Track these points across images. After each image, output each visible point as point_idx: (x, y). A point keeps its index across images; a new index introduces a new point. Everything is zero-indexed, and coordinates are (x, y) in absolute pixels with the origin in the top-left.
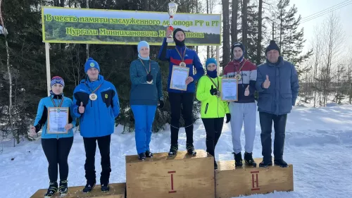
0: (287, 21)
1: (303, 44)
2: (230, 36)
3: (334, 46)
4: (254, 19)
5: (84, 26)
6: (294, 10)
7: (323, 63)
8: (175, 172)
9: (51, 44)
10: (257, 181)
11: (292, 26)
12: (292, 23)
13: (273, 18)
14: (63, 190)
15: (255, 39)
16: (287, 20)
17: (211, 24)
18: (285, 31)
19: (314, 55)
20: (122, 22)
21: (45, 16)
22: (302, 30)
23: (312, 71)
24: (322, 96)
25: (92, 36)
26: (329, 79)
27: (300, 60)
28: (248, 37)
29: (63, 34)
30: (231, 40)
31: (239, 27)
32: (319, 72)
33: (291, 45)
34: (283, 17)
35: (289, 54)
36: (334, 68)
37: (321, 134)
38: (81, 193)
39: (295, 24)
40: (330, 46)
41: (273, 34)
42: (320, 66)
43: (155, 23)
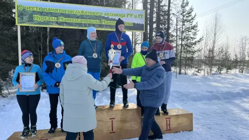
0: (187, 17)
1: (197, 33)
2: (148, 26)
3: (217, 34)
4: (165, 15)
5: (47, 14)
6: (192, 10)
7: (210, 46)
8: (114, 119)
9: (21, 26)
10: (169, 125)
11: (190, 20)
12: (190, 18)
13: (178, 14)
14: (33, 132)
15: (165, 29)
17: (138, 16)
18: (186, 24)
19: (204, 41)
20: (75, 13)
21: (18, 6)
22: (197, 23)
23: (203, 51)
24: (209, 68)
25: (53, 22)
26: (213, 57)
27: (195, 44)
29: (31, 19)
30: (148, 28)
31: (154, 20)
32: (207, 52)
33: (190, 33)
34: (184, 14)
35: (188, 39)
36: (216, 49)
37: (209, 93)
38: (47, 134)
39: (192, 19)
40: (215, 35)
41: (177, 25)
42: (208, 48)
43: (99, 14)
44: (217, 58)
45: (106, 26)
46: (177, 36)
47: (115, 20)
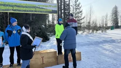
1: (82, 14)
3: (91, 15)
4: (67, 6)
6: (80, 3)
12: (79, 7)
13: (73, 6)
15: (68, 12)
16: (78, 6)
17: (54, 7)
18: (77, 10)
19: (86, 18)
20: (22, 5)
23: (85, 22)
24: (88, 31)
25: (10, 10)
26: (90, 25)
27: (82, 19)
28: (66, 12)
30: (60, 12)
31: (62, 8)
32: (87, 23)
33: (79, 14)
34: (76, 5)
35: (78, 18)
36: (91, 22)
41: (73, 11)
42: (87, 21)
43: (35, 6)
45: (39, 11)
47: (43, 8)
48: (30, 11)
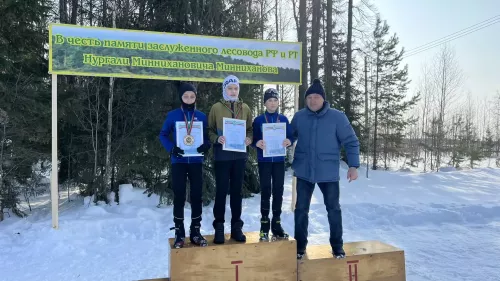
0: (386, 55)
1: (407, 86)
2: (309, 73)
3: (448, 89)
4: (341, 51)
5: (110, 52)
6: (395, 41)
7: (434, 113)
8: (240, 262)
9: (59, 76)
10: (356, 276)
11: (392, 61)
12: (392, 57)
13: (367, 50)
15: (342, 78)
16: (386, 52)
17: (287, 55)
18: (383, 68)
19: (422, 101)
20: (164, 49)
21: (53, 37)
22: (406, 67)
23: (420, 121)
24: (434, 158)
25: (120, 67)
26: (441, 135)
27: (403, 107)
28: (333, 75)
29: (78, 63)
30: (309, 77)
31: (320, 61)
32: (430, 124)
33: (392, 86)
34: (380, 49)
35: (389, 99)
36: (447, 119)
37: (436, 209)
39: (397, 59)
40: (444, 90)
41: (366, 71)
42: (430, 116)
43: (211, 52)
44: (450, 136)
46: (366, 93)
47: (242, 62)
48: (192, 73)
